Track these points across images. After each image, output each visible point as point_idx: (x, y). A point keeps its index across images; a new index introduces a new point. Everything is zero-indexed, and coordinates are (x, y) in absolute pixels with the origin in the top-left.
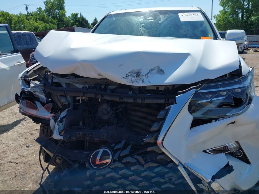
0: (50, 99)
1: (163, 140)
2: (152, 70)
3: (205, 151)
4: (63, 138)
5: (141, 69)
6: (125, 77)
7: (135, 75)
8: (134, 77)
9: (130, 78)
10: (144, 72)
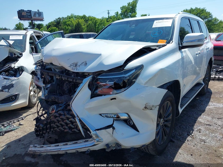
0: (43, 76)
1: (72, 104)
2: (83, 63)
3: (100, 115)
4: (45, 98)
5: (78, 62)
6: (70, 66)
7: (75, 65)
8: (74, 67)
9: (72, 67)
10: (79, 64)
